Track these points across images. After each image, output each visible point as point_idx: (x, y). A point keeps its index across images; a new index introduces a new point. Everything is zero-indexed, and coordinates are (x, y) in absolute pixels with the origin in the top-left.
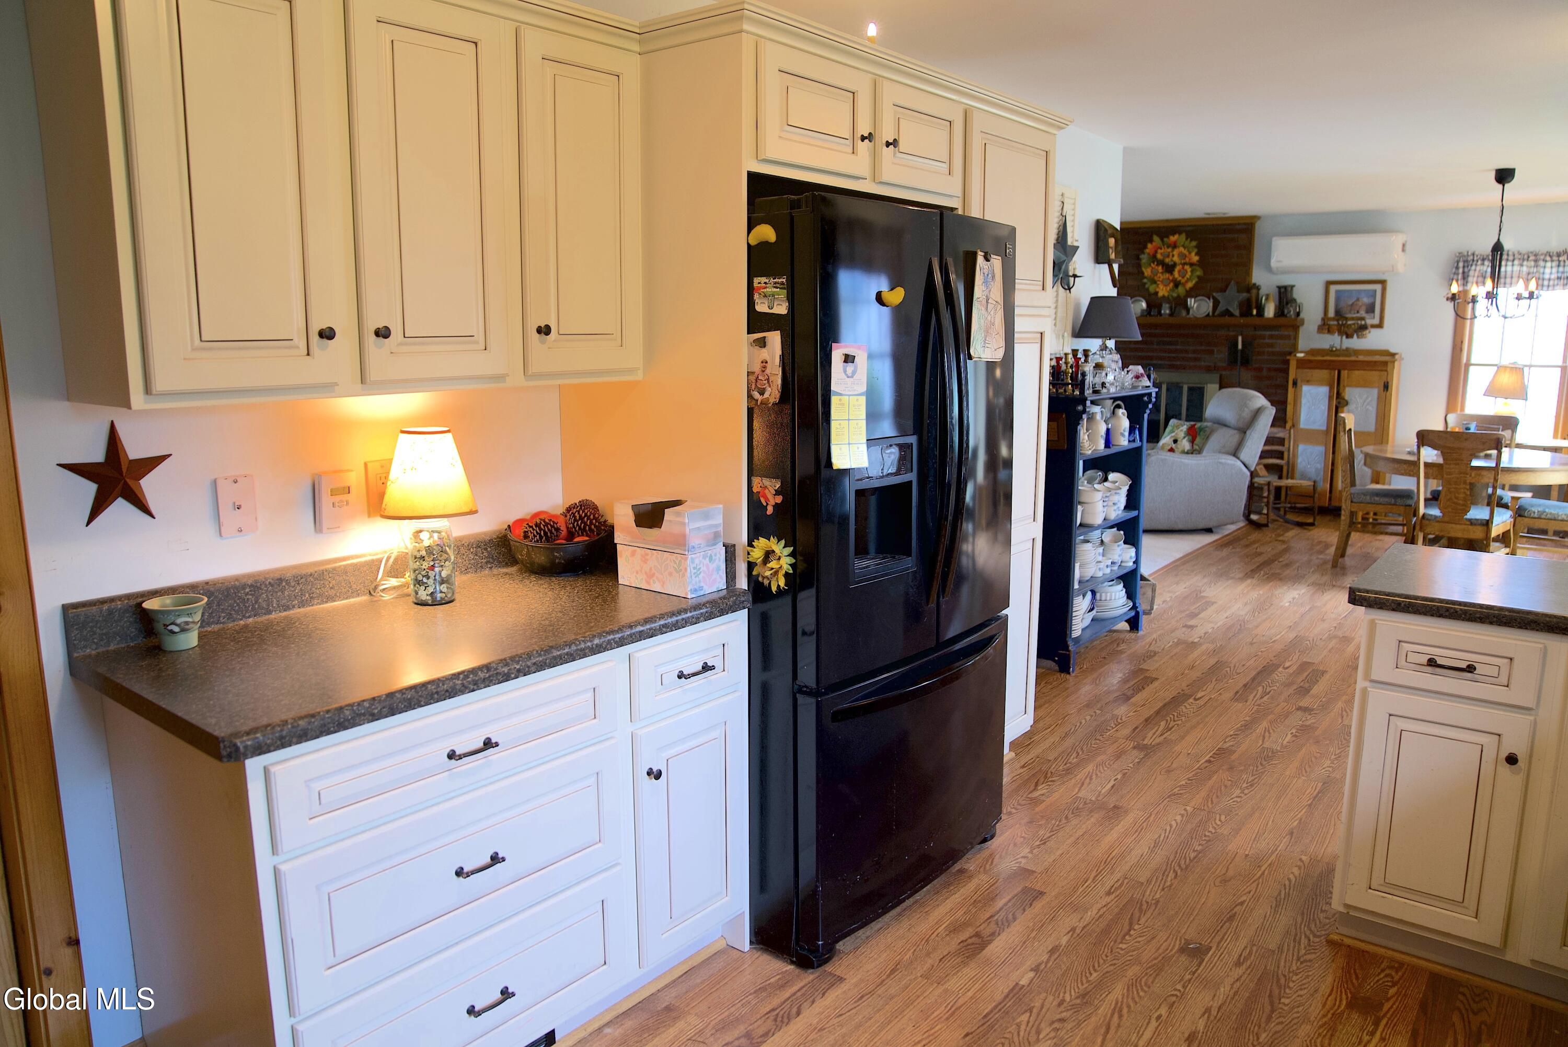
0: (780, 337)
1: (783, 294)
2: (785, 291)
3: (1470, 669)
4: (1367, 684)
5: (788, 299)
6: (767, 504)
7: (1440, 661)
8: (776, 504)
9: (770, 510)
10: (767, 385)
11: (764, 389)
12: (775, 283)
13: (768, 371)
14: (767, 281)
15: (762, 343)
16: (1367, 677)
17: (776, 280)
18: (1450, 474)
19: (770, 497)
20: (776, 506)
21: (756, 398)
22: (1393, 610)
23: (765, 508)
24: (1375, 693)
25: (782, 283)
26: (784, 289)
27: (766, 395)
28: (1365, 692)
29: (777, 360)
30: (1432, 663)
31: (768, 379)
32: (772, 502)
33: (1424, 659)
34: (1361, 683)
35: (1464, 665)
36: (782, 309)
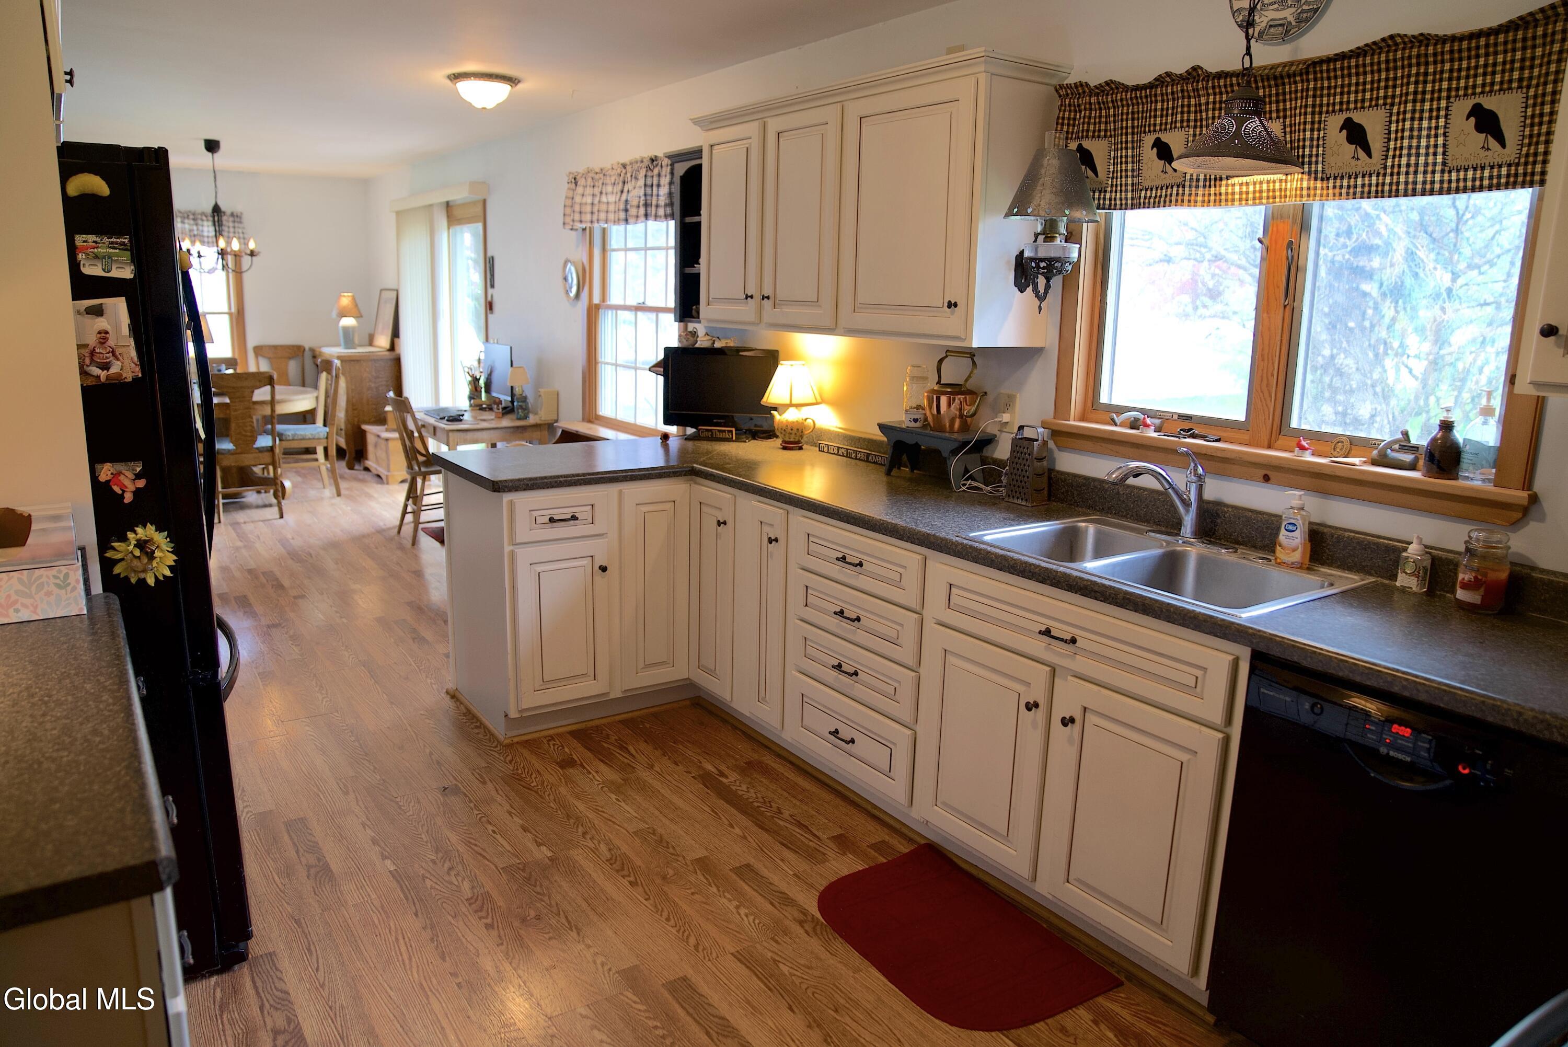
0: (125, 304)
1: (126, 256)
2: (129, 253)
3: (574, 518)
4: (511, 548)
5: (133, 261)
6: (124, 492)
7: (556, 518)
8: (138, 489)
9: (128, 498)
10: (112, 358)
11: (109, 363)
12: (112, 243)
13: (111, 342)
14: (98, 240)
15: (98, 312)
16: (513, 542)
17: (114, 240)
18: (236, 410)
19: (127, 482)
20: (137, 492)
21: (95, 374)
22: (525, 490)
23: (122, 497)
24: (520, 552)
25: (123, 244)
26: (126, 250)
27: (115, 369)
28: (512, 552)
29: (125, 330)
30: (552, 520)
31: (113, 353)
32: (131, 487)
33: (546, 519)
34: (507, 548)
35: (569, 516)
36: (126, 272)
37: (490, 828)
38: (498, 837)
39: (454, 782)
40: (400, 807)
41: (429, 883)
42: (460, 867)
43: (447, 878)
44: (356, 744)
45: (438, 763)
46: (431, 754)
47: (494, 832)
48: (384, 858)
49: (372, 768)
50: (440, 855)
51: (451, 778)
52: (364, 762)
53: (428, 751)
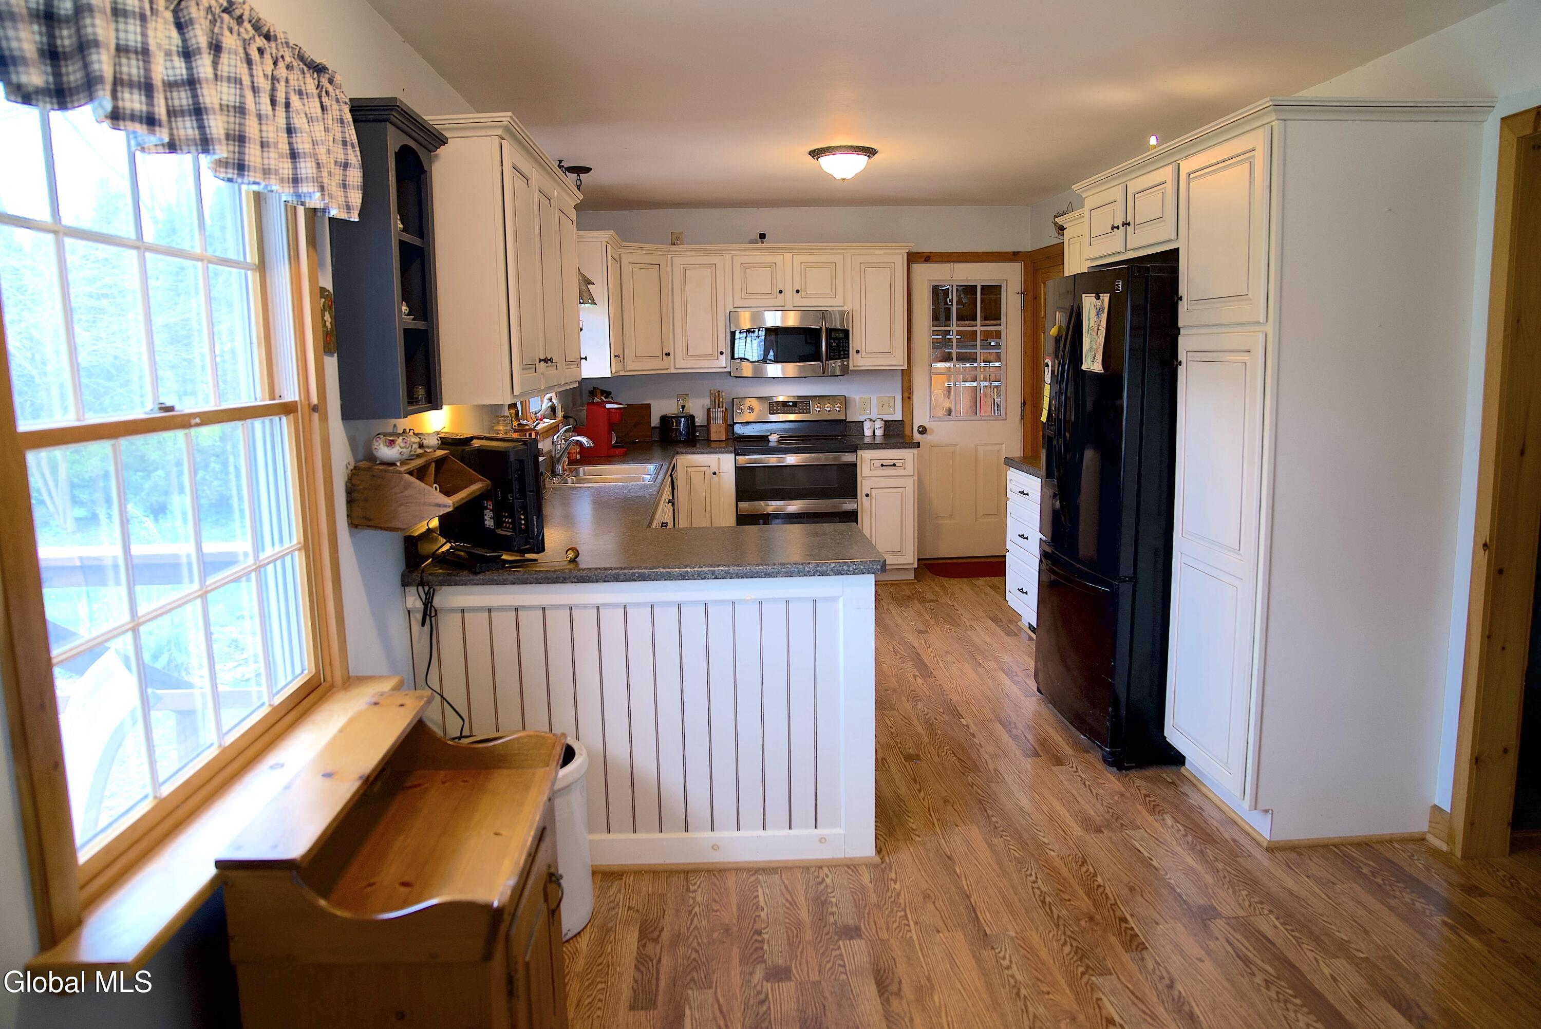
37: (893, 730)
38: (890, 724)
39: (907, 764)
40: (954, 753)
41: (941, 710)
42: (920, 714)
43: (930, 711)
44: (990, 813)
45: (915, 781)
46: (920, 791)
47: (891, 728)
48: (967, 726)
49: (975, 787)
50: (931, 722)
51: (908, 767)
52: (981, 793)
53: (922, 793)
